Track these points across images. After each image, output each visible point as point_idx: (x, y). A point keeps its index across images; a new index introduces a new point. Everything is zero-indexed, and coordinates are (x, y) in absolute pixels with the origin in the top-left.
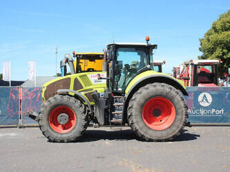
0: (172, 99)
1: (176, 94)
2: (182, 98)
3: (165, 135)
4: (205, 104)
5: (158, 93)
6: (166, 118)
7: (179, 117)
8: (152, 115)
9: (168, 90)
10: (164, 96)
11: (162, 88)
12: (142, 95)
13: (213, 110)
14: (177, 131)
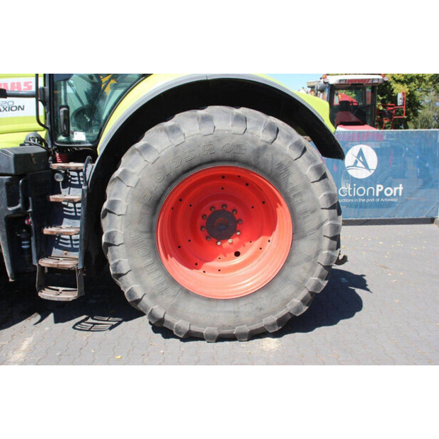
0: (277, 176)
1: (295, 154)
2: (318, 169)
3: (247, 318)
4: (361, 173)
5: (220, 149)
6: (257, 244)
7: (306, 247)
8: (202, 234)
9: (262, 136)
10: (247, 163)
11: (239, 128)
12: (151, 158)
13: (379, 188)
14: (297, 301)
